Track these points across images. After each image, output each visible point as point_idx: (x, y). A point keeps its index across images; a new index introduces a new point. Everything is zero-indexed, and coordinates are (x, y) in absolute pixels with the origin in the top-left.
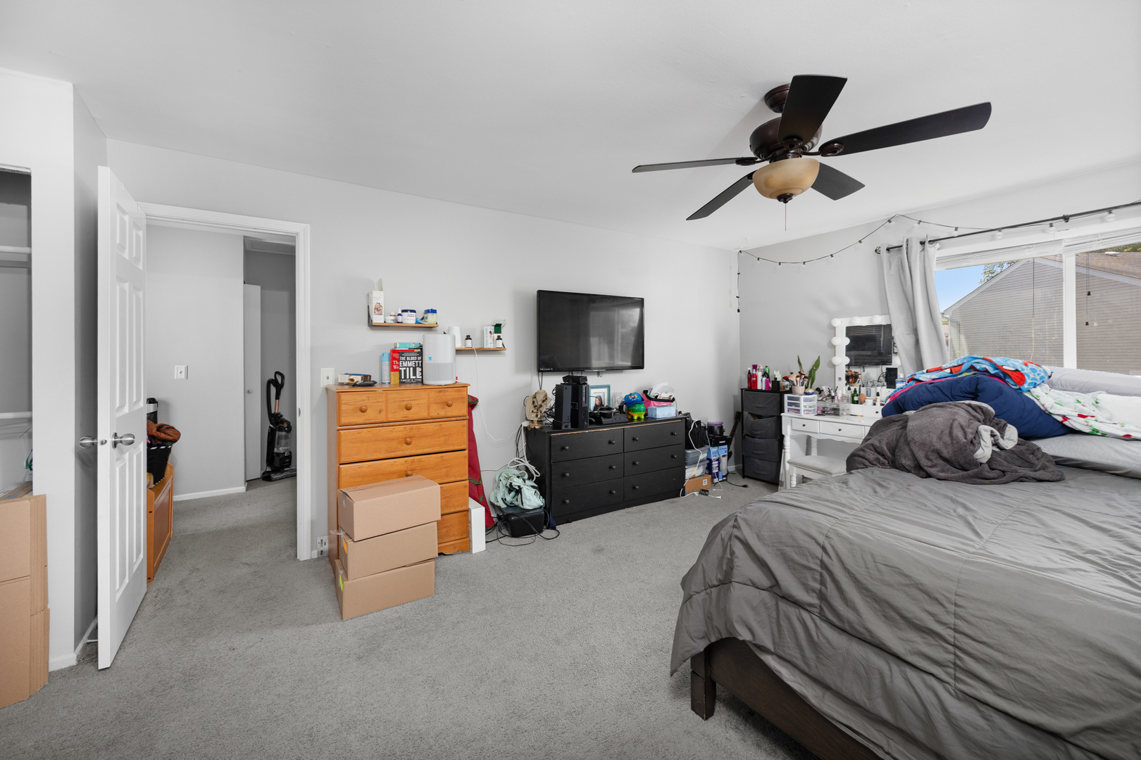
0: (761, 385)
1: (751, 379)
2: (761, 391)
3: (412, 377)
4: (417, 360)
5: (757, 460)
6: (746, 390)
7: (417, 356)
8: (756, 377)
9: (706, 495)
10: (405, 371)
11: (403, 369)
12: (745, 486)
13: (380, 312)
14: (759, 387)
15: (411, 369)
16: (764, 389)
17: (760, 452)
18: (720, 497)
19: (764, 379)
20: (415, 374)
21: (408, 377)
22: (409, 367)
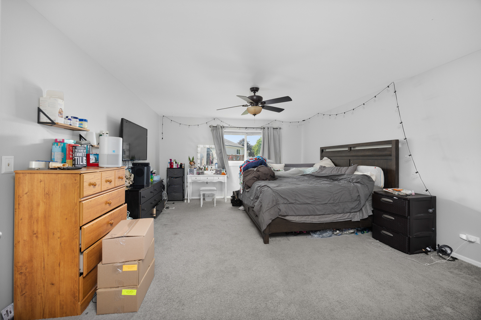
0: (175, 166)
1: (171, 163)
2: (175, 168)
3: (81, 163)
4: (84, 152)
5: (174, 194)
6: (169, 168)
7: (84, 150)
8: (173, 163)
9: (168, 209)
10: (77, 159)
11: (76, 158)
12: (174, 203)
13: (62, 116)
14: (174, 167)
15: (81, 157)
16: (176, 168)
17: (176, 190)
18: (174, 208)
19: (176, 164)
20: (82, 162)
21: (79, 164)
22: (80, 157)
